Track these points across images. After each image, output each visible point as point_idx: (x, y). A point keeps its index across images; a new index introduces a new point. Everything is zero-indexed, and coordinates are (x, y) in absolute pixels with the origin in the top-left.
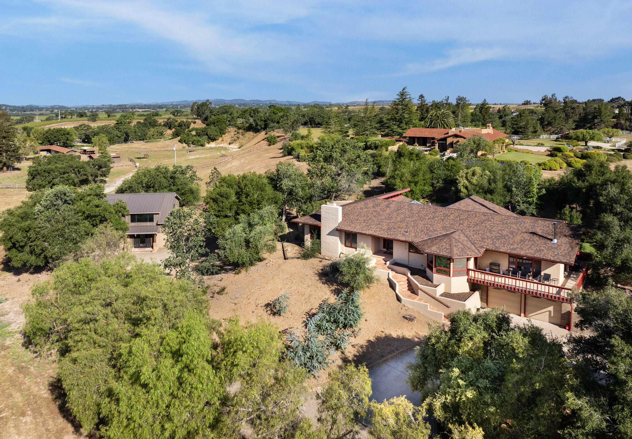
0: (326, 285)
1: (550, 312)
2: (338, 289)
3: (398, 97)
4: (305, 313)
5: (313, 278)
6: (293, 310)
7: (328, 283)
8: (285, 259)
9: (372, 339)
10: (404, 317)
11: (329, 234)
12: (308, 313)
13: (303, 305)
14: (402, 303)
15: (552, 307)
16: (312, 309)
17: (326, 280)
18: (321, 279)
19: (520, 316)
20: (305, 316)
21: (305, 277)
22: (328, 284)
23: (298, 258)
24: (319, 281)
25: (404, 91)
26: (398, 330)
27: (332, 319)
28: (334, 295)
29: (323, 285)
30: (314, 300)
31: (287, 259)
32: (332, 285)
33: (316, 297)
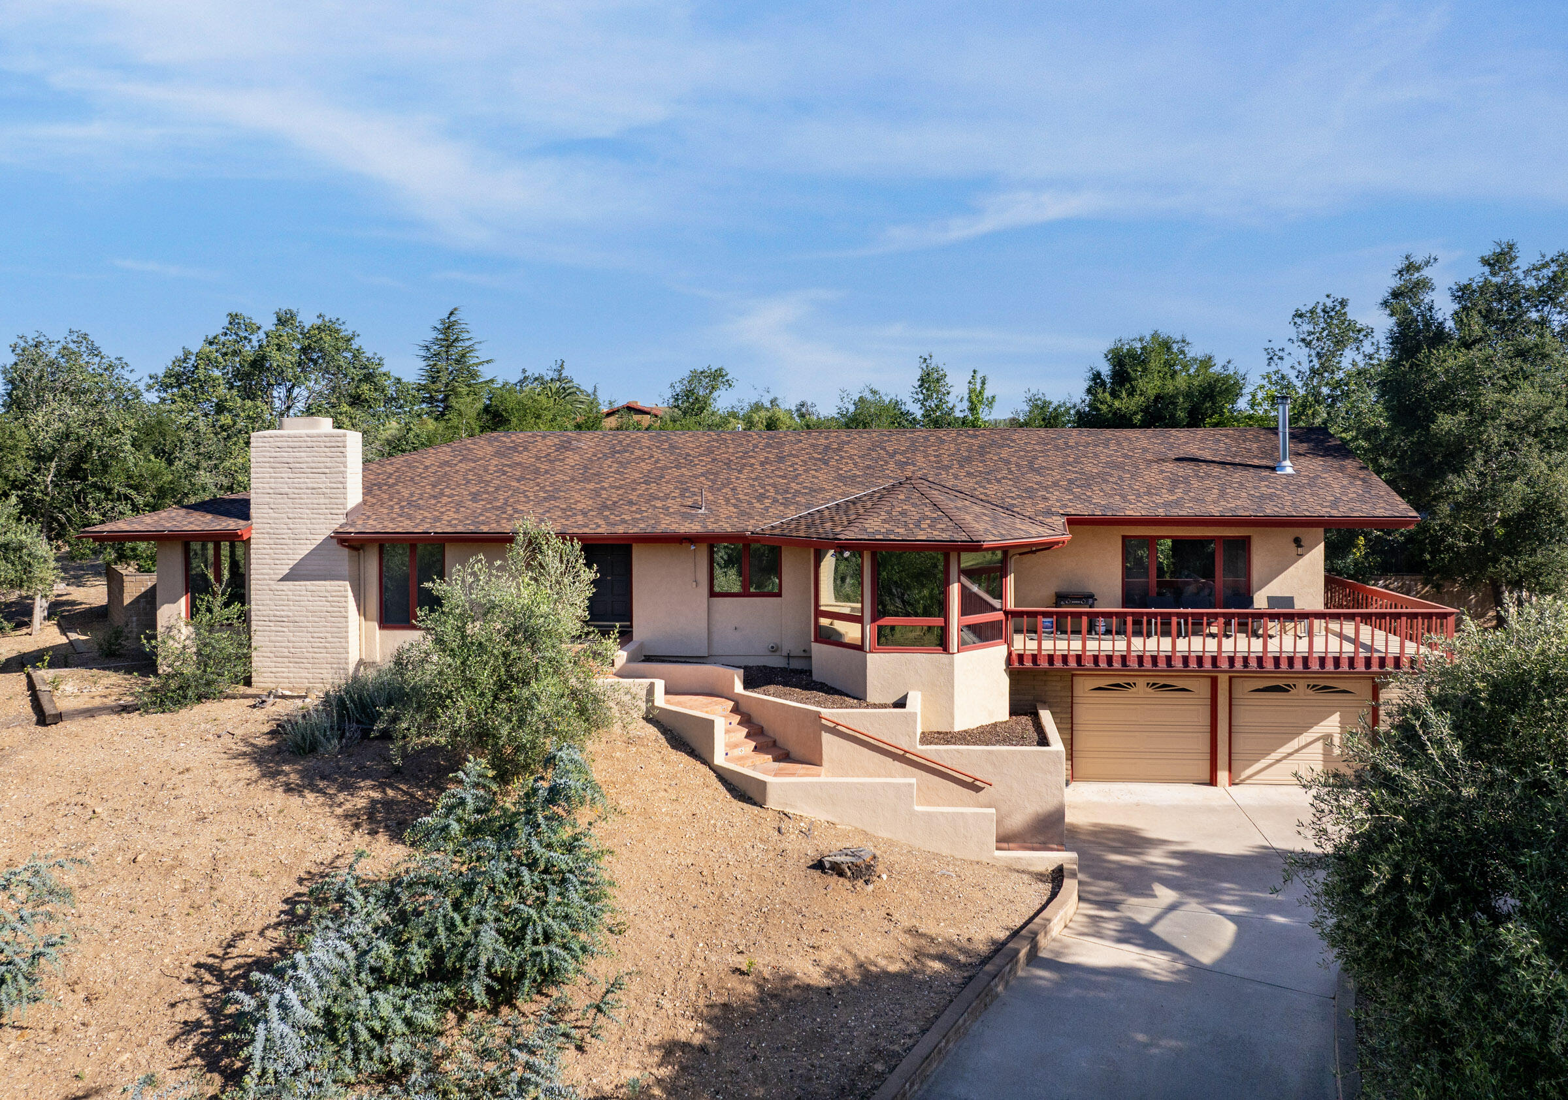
0: (310, 797)
1: (1327, 739)
2: (388, 804)
3: (435, 334)
4: (188, 972)
5: (223, 776)
6: (99, 972)
7: (322, 784)
8: (43, 718)
9: (689, 1031)
10: (819, 866)
11: (293, 575)
12: (210, 968)
13: (176, 925)
14: (772, 803)
15: (1335, 718)
16: (241, 935)
17: (303, 774)
18: (271, 775)
19: (1213, 782)
20: (190, 991)
21: (176, 779)
22: (321, 791)
23: (125, 709)
24: (266, 783)
25: (452, 319)
26: (823, 940)
27: (419, 959)
28: (373, 833)
29: (295, 801)
30: (251, 883)
31: (59, 717)
32: (348, 787)
33: (260, 866)
